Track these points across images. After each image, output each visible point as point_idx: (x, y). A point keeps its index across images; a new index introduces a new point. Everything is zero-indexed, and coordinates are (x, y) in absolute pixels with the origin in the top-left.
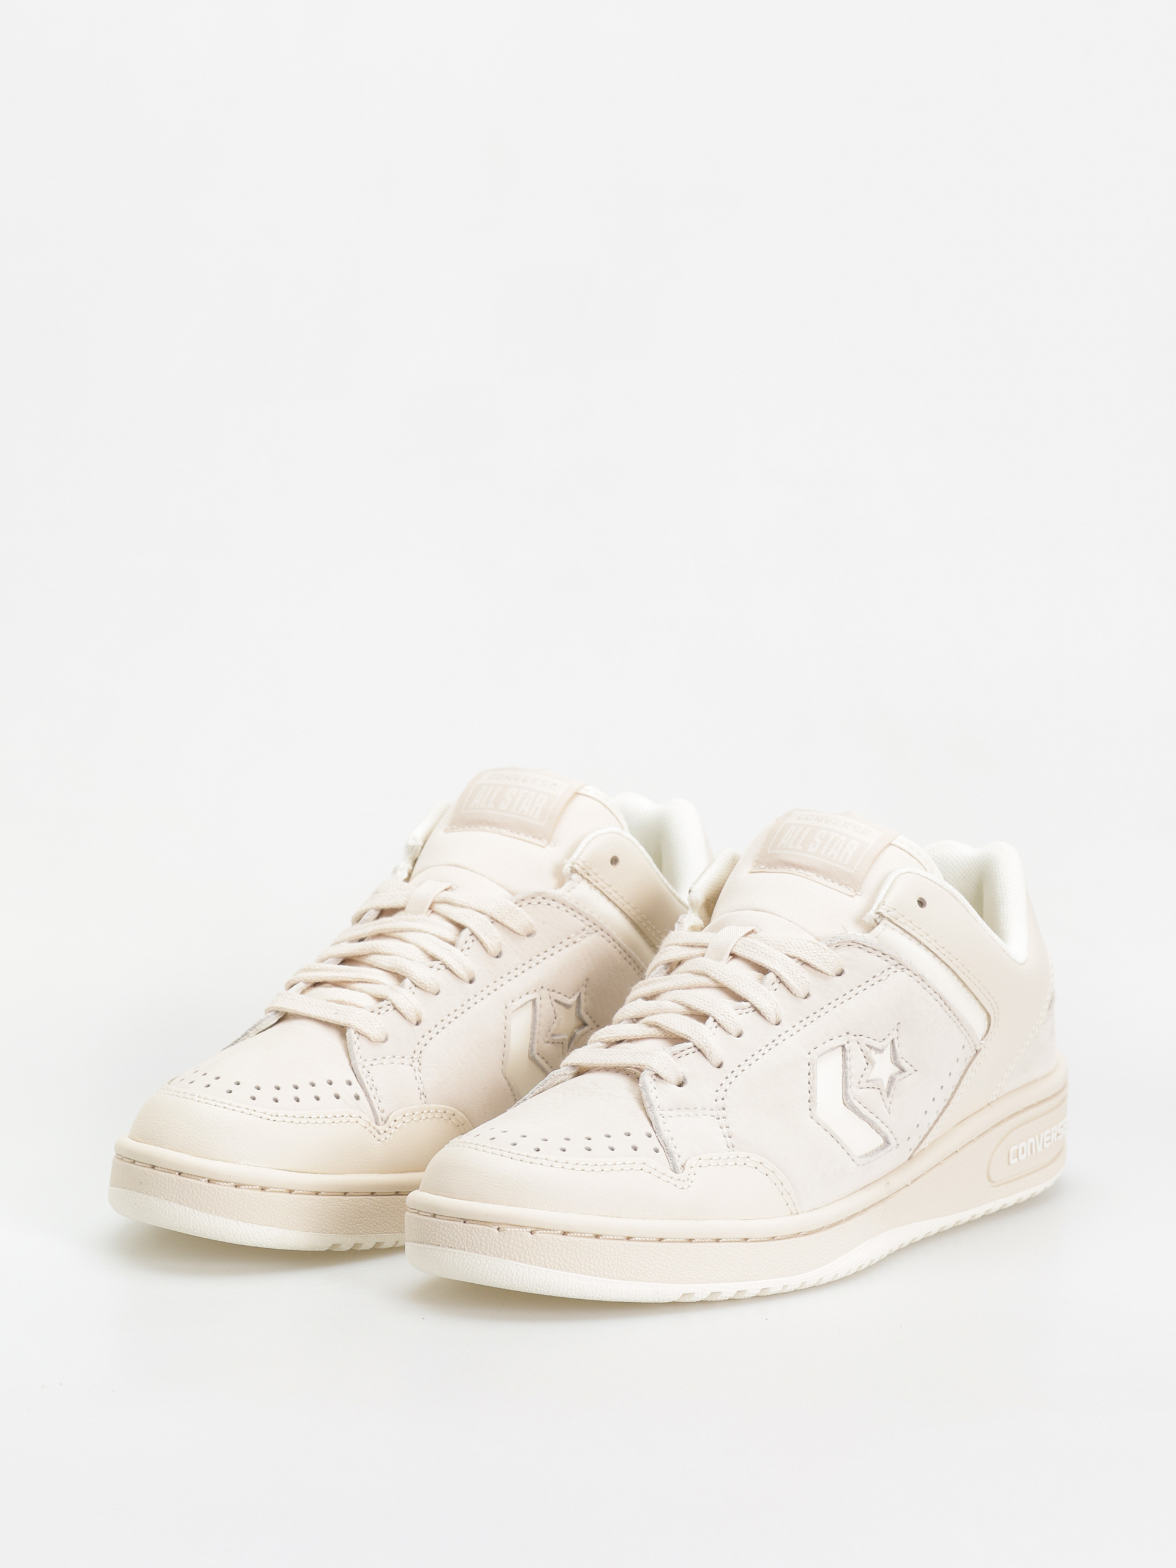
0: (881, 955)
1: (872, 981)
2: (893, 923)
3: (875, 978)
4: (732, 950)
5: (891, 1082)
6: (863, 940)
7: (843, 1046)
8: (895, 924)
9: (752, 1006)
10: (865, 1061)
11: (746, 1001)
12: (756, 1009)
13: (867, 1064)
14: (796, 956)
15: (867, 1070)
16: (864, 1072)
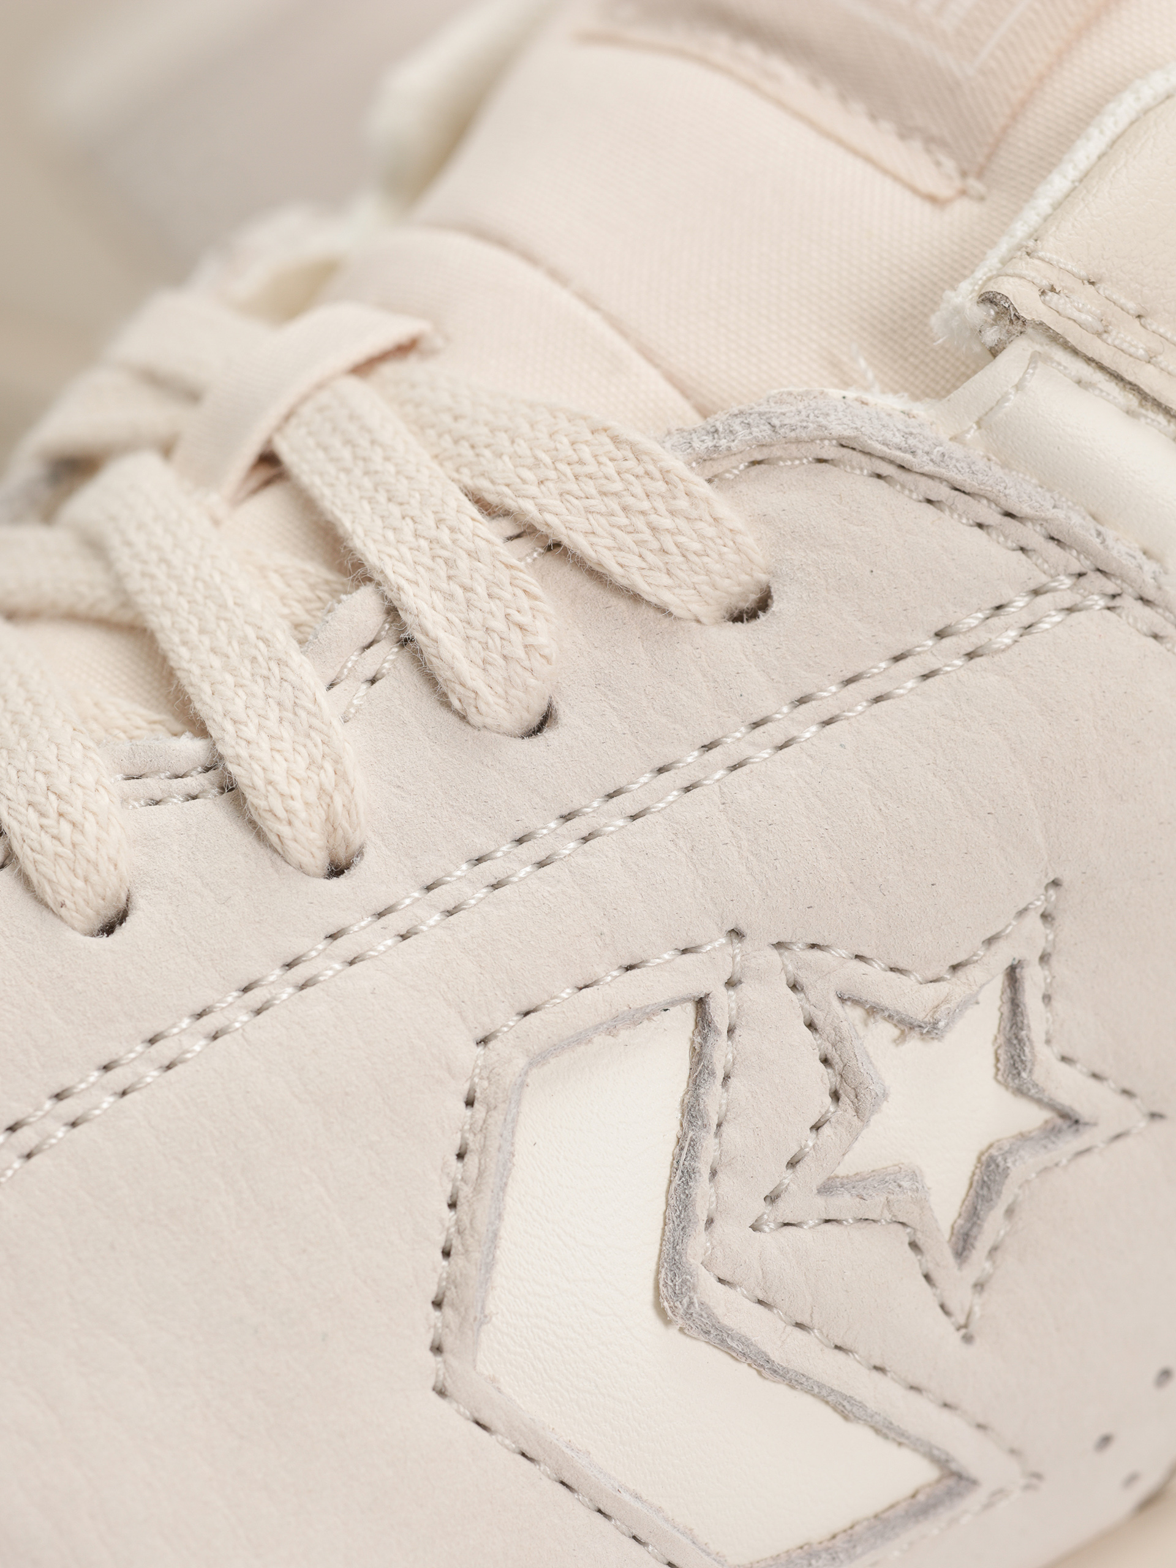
0: (992, 516)
1: (930, 653)
2: (1075, 352)
3: (946, 642)
4: (269, 441)
5: (983, 1184)
6: (898, 439)
7: (701, 1003)
8: (1089, 360)
9: (214, 764)
10: (824, 1079)
11: (200, 730)
12: (229, 788)
13: (836, 1096)
14: (511, 503)
15: (826, 1130)
16: (811, 1139)
